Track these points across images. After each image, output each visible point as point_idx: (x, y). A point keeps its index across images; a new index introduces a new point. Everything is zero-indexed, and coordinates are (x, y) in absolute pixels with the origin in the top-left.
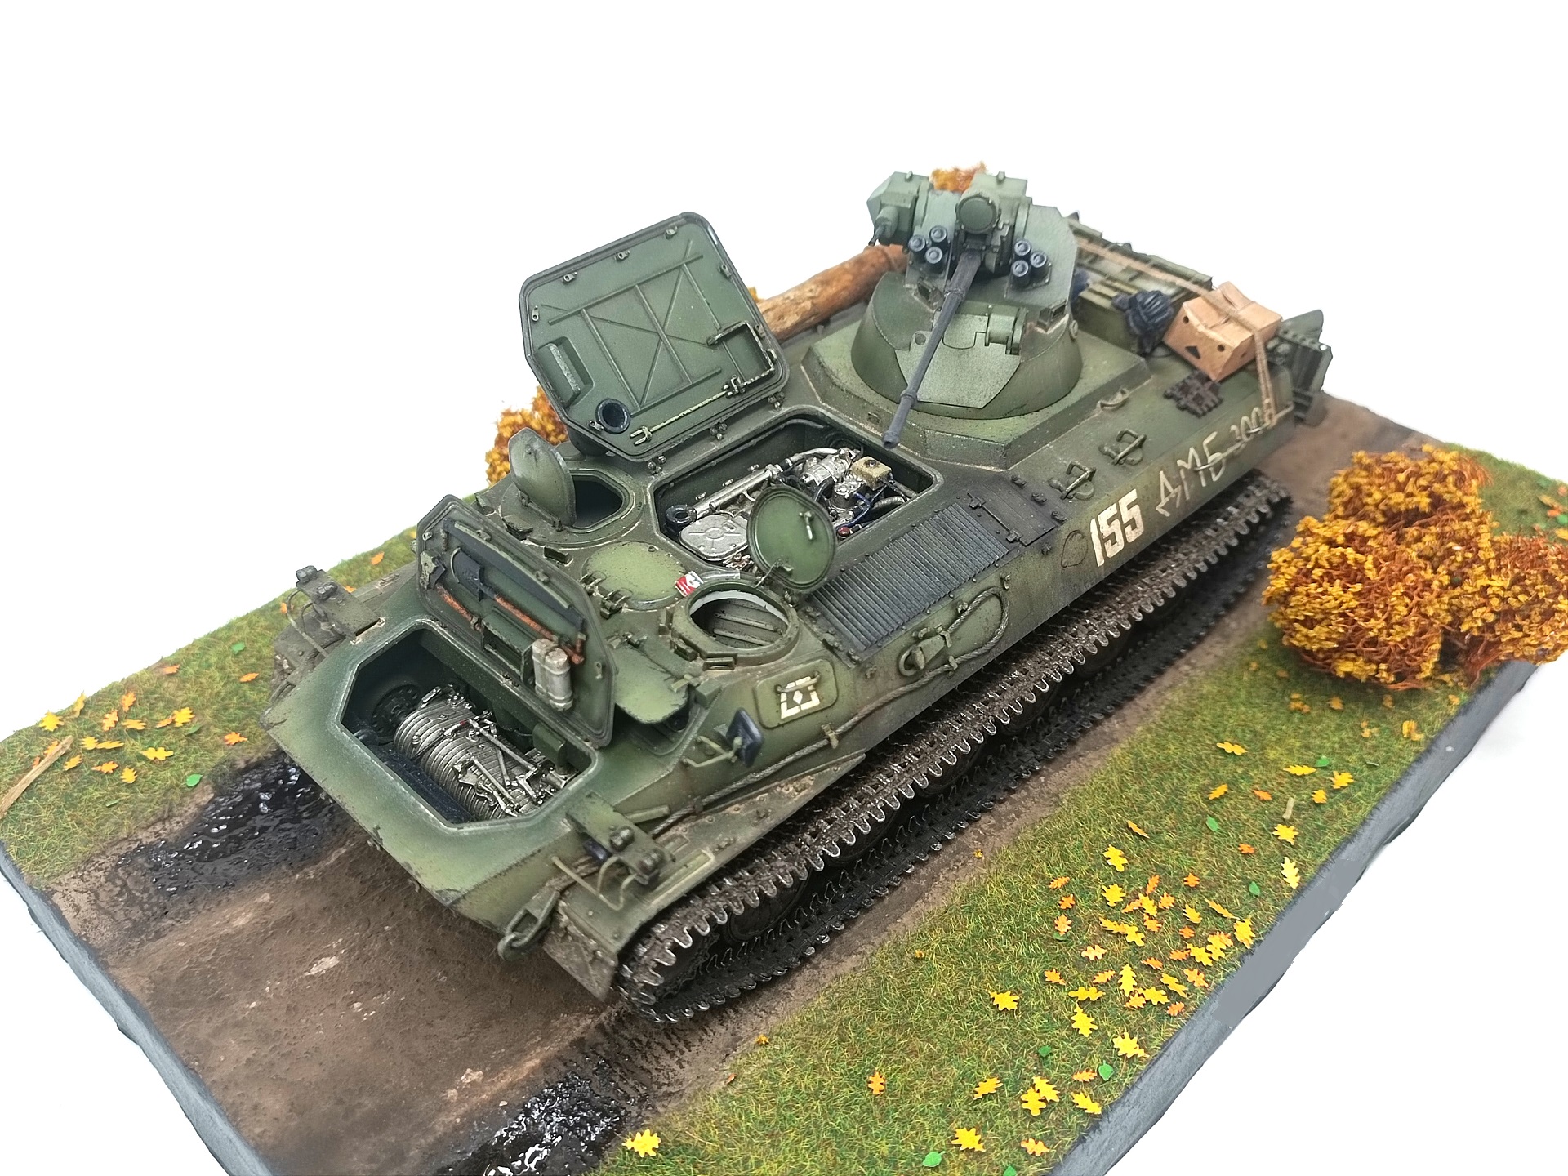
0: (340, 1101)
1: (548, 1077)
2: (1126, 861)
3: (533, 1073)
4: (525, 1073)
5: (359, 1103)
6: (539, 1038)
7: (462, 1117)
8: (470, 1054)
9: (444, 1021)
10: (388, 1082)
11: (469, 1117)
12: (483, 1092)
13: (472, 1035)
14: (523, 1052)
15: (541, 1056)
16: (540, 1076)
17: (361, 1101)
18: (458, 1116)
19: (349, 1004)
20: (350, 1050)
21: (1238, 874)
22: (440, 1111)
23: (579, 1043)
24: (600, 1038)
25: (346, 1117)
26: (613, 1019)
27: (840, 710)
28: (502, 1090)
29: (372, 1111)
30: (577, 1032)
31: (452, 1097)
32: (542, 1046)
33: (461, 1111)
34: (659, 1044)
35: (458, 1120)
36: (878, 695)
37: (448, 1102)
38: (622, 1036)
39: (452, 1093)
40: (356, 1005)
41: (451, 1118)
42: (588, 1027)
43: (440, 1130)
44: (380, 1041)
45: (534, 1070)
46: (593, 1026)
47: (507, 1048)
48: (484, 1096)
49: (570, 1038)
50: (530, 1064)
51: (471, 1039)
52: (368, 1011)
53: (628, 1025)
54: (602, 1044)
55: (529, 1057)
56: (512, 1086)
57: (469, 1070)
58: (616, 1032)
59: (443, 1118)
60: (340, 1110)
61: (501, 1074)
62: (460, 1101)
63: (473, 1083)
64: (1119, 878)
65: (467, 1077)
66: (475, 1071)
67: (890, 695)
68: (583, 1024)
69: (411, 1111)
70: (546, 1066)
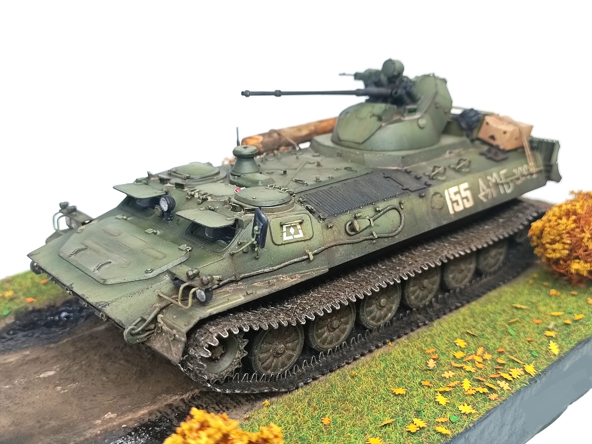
0: (39, 422)
1: (150, 418)
2: (466, 344)
3: (143, 415)
4: (139, 415)
5: (49, 423)
6: (149, 403)
7: (101, 431)
8: (112, 407)
9: (102, 395)
10: (66, 416)
11: (106, 431)
12: (115, 421)
13: (114, 400)
14: (140, 408)
15: (149, 409)
16: (146, 417)
17: (50, 422)
18: (99, 430)
19: (55, 387)
20: (50, 403)
21: (525, 349)
22: (90, 428)
23: (170, 406)
24: (181, 404)
25: (40, 427)
26: (190, 397)
27: (314, 243)
28: (125, 421)
29: (54, 426)
30: (170, 401)
31: (98, 423)
32: (150, 406)
33: (101, 428)
34: (212, 408)
35: (99, 432)
36: (335, 240)
37: (96, 425)
38: (193, 403)
39: (99, 422)
40: (59, 387)
41: (95, 431)
42: (176, 399)
43: (88, 435)
44: (66, 401)
45: (144, 415)
46: (178, 399)
47: (132, 406)
48: (115, 423)
49: (166, 403)
50: (142, 412)
51: (114, 402)
52: (64, 390)
53: (197, 400)
54: (182, 407)
55: (142, 409)
56: (131, 420)
57: (109, 413)
58: (190, 402)
59: (91, 431)
60: (38, 425)
61: (126, 415)
62: (101, 425)
63: (111, 418)
64: (462, 350)
65: (108, 416)
66: (113, 413)
67: (341, 242)
68: (174, 398)
69: (75, 428)
70: (150, 414)
